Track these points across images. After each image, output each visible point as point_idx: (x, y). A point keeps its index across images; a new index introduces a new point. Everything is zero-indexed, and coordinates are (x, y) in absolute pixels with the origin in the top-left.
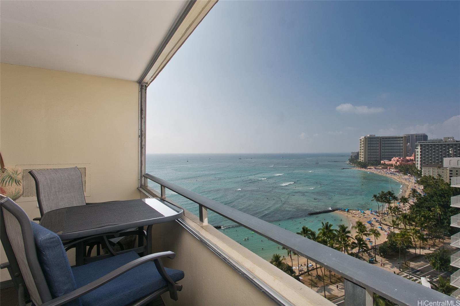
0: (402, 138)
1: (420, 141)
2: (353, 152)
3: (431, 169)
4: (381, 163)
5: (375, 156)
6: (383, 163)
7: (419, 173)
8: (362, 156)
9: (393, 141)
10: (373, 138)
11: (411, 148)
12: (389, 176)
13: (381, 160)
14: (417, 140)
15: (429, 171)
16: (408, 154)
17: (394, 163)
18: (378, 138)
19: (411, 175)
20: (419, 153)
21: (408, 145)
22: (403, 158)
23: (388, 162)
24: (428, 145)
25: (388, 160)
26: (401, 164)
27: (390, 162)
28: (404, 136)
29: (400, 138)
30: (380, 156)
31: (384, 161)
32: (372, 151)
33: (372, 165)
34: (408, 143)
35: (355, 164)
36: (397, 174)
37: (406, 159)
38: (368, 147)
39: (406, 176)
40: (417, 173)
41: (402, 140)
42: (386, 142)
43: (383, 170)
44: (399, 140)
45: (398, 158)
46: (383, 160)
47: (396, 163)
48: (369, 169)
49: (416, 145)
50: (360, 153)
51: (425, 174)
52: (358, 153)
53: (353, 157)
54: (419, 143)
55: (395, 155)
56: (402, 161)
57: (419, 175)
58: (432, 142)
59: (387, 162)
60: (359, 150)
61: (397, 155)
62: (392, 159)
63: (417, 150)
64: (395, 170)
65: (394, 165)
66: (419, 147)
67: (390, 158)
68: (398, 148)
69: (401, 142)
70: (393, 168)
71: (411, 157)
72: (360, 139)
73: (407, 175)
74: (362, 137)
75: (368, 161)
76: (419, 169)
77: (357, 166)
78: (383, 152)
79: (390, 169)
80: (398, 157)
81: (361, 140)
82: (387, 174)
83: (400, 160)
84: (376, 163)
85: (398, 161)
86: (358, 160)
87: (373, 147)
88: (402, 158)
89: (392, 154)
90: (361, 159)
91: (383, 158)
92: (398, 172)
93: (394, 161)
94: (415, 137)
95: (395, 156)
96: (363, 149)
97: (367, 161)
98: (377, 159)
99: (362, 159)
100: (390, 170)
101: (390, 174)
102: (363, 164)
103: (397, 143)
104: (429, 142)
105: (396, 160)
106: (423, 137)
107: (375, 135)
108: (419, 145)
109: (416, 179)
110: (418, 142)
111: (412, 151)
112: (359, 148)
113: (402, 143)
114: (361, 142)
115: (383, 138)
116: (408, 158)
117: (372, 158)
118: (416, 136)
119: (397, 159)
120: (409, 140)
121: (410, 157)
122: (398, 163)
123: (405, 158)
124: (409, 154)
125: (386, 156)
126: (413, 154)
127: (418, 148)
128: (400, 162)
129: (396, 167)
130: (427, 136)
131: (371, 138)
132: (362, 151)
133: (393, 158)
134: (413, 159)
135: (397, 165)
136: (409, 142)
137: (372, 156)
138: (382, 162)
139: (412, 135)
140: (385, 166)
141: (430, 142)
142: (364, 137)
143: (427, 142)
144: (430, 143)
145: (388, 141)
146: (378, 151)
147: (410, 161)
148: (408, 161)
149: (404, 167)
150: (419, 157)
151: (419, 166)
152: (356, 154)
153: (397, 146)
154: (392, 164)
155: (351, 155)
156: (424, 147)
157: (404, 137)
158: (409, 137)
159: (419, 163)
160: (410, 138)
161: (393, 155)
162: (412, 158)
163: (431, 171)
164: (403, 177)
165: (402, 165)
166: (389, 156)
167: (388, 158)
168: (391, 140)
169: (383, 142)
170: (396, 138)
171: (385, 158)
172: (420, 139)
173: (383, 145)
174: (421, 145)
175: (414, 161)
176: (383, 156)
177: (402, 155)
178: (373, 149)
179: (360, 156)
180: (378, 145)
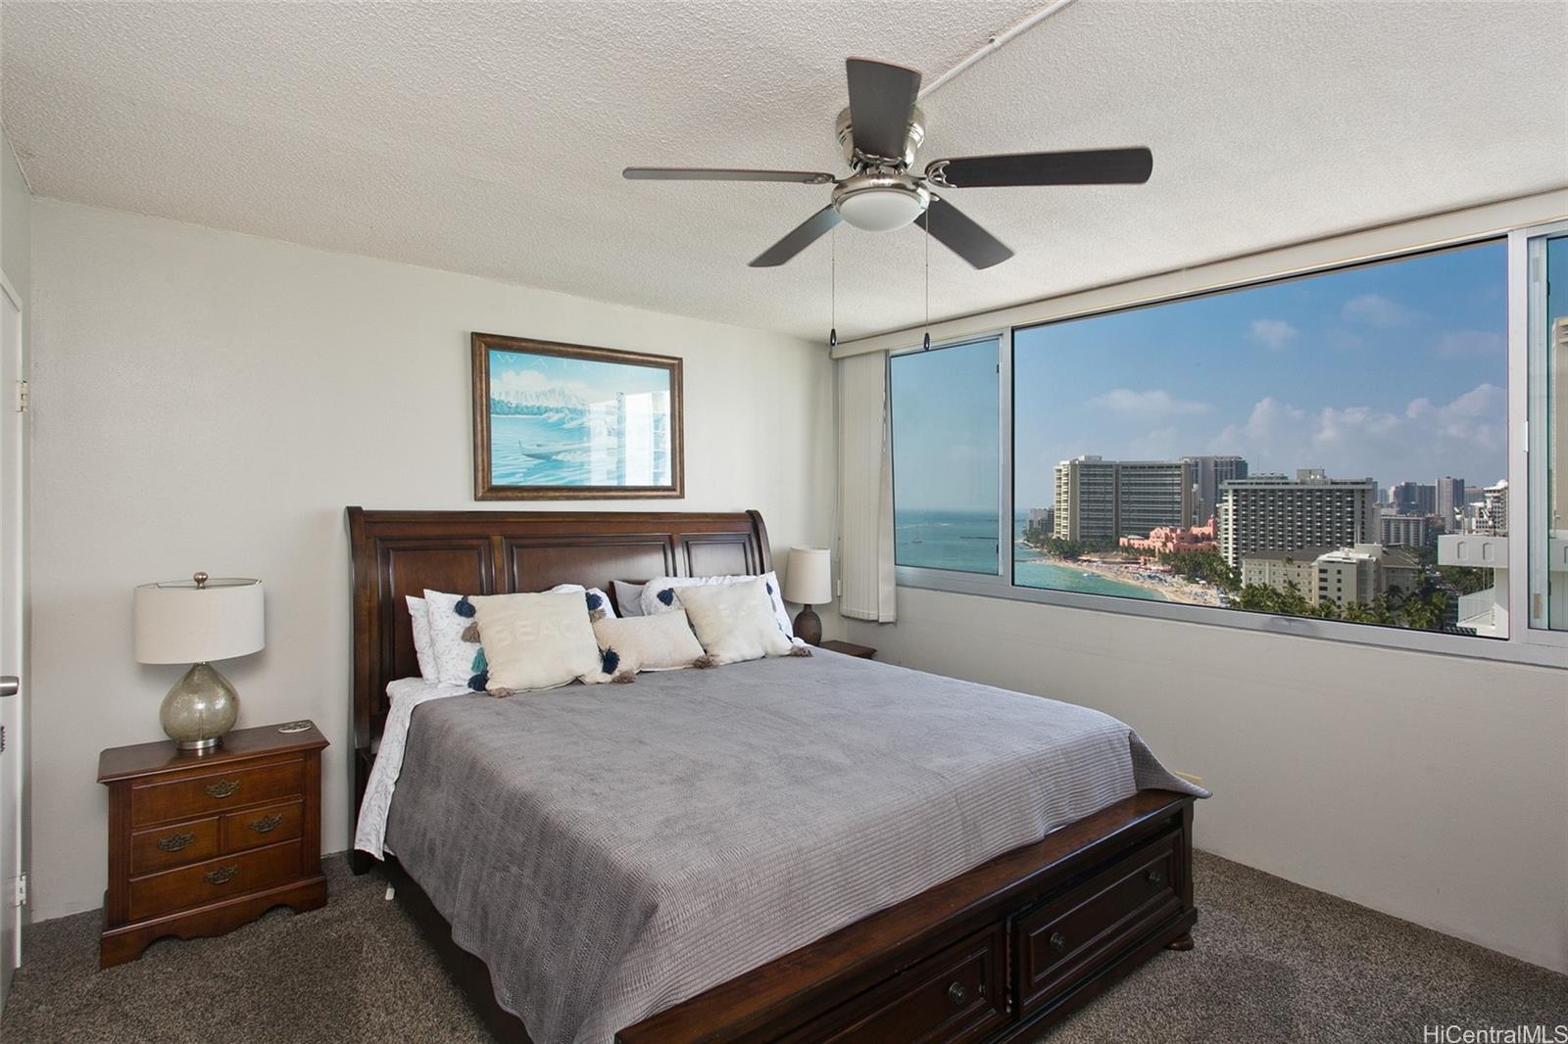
0: (1178, 467)
1: (1231, 479)
2: (1035, 510)
3: (1266, 567)
4: (1121, 544)
5: (1101, 523)
6: (1126, 544)
7: (1231, 576)
8: (1064, 523)
9: (1153, 475)
10: (1095, 466)
11: (1202, 500)
12: (1148, 585)
13: (1119, 535)
14: (1220, 476)
15: (1260, 572)
16: (1194, 516)
17: (1158, 545)
18: (1109, 466)
19: (1209, 583)
20: (1231, 517)
21: (1193, 491)
22: (1182, 531)
23: (1141, 542)
24: (1255, 491)
25: (1139, 535)
26: (1178, 550)
27: (1146, 543)
28: (1182, 462)
29: (1172, 467)
30: (1117, 524)
31: (1129, 540)
32: (1093, 506)
33: (1095, 550)
34: (1195, 486)
35: (1042, 546)
36: (1169, 578)
37: (1192, 535)
38: (1082, 493)
39: (1195, 585)
40: (1228, 578)
41: (1179, 475)
42: (1133, 480)
43: (1126, 568)
44: (1170, 475)
45: (1168, 530)
46: (1124, 537)
47: (1165, 544)
48: (1085, 564)
49: (1221, 490)
50: (1056, 514)
51: (1250, 579)
52: (1051, 514)
53: (1035, 525)
54: (1229, 484)
55: (1157, 521)
56: (1181, 538)
57: (1231, 584)
58: (1266, 484)
59: (1137, 542)
60: (1055, 504)
61: (1166, 521)
62: (1152, 533)
63: (1224, 506)
64: (1162, 568)
65: (1157, 550)
66: (1230, 498)
67: (1144, 529)
68: (1168, 498)
69: (1177, 480)
70: (1157, 559)
71: (1205, 528)
72: (1059, 468)
73: (1198, 583)
74: (1063, 463)
75: (1082, 537)
76: (1230, 563)
77: (1050, 552)
78: (1124, 511)
79: (1145, 564)
80: (1167, 526)
81: (1060, 471)
82: (1138, 578)
83: (1174, 535)
84: (1105, 544)
85: (1168, 538)
86: (1050, 534)
87: (1095, 493)
88: (1179, 531)
89: (1150, 516)
90: (1060, 533)
91: (1123, 528)
92: (1169, 572)
93: (1157, 538)
94: (1212, 467)
95: (1159, 523)
96: (1066, 501)
97: (1078, 539)
98: (1109, 532)
99: (1062, 530)
100: (1148, 566)
101: (1148, 581)
102: (1066, 549)
103: (1165, 485)
104: (1257, 484)
105: (1163, 536)
106: (1234, 468)
107: (1101, 458)
108: (1231, 492)
109: (1222, 596)
110: (1226, 481)
111: (1208, 510)
112: (1056, 498)
113: (1179, 485)
114: (1060, 479)
115: (1123, 468)
116: (1196, 530)
117: (1092, 528)
118: (1216, 465)
119: (1166, 534)
120: (1199, 474)
121: (1200, 527)
122: (1170, 545)
123: (1188, 529)
124: (1197, 517)
125: (1134, 524)
126: (1210, 518)
127: (1227, 501)
128: (1175, 541)
129: (1165, 558)
130: (1246, 464)
131: (1089, 466)
132: (1063, 506)
133: (1153, 529)
134: (1209, 534)
135: (1168, 551)
136: (1197, 482)
137: (1093, 523)
138: (1123, 541)
139: (1205, 461)
140: (1133, 555)
141: (1261, 484)
142: (1068, 463)
143: (1252, 484)
144: (1260, 487)
145: (1140, 475)
146: (1109, 506)
147: (1204, 539)
148: (1196, 539)
149: (1187, 557)
150: (1231, 527)
151: (1231, 555)
152: (1045, 516)
153: (1165, 494)
154: (1152, 548)
155: (1031, 517)
156: (1244, 496)
157: (1183, 467)
158: (1197, 466)
159: (1231, 546)
160: (1200, 468)
161: (1153, 520)
162: (1208, 530)
163: (1267, 571)
164: (1186, 589)
165: (1182, 552)
166: (1142, 524)
167: (1139, 529)
168: (1149, 475)
169: (1125, 480)
170: (1161, 467)
171: (1131, 530)
172: (1226, 472)
173: (1125, 489)
174: (1235, 491)
175: (1216, 538)
176: (1125, 524)
177: (1179, 521)
178: (1095, 501)
179: (1056, 521)
180: (1109, 489)
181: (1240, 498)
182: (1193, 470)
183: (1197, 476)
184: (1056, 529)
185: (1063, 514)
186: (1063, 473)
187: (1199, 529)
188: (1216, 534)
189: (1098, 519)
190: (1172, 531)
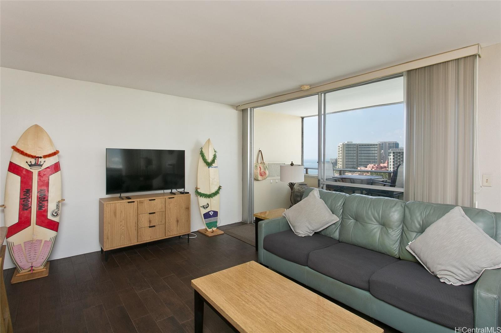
0: (377, 145)
1: (394, 148)
2: (331, 159)
8: (340, 163)
10: (350, 145)
11: (384, 155)
14: (390, 147)
17: (370, 169)
18: (355, 145)
20: (392, 161)
21: (381, 152)
24: (400, 152)
25: (364, 166)
27: (366, 169)
28: (378, 143)
29: (374, 145)
30: (357, 163)
31: (361, 168)
32: (349, 158)
34: (382, 151)
37: (380, 166)
38: (346, 153)
41: (377, 147)
42: (363, 149)
44: (374, 147)
49: (389, 152)
50: (338, 160)
52: (336, 160)
56: (377, 167)
59: (363, 168)
60: (338, 157)
61: (373, 162)
62: (368, 166)
63: (390, 157)
66: (392, 155)
67: (366, 165)
68: (373, 155)
70: (369, 174)
74: (340, 144)
75: (346, 167)
78: (359, 159)
80: (373, 164)
81: (339, 146)
85: (373, 168)
86: (336, 167)
87: (350, 153)
88: (376, 165)
89: (368, 160)
91: (359, 165)
94: (388, 145)
95: (370, 162)
96: (341, 156)
98: (355, 166)
99: (340, 165)
103: (373, 150)
104: (400, 150)
105: (371, 167)
106: (394, 145)
107: (352, 142)
108: (392, 153)
110: (391, 149)
111: (384, 159)
112: (338, 155)
113: (377, 150)
114: (339, 149)
115: (359, 145)
116: (382, 165)
118: (389, 144)
119: (372, 166)
120: (383, 147)
121: (384, 164)
123: (379, 165)
124: (383, 161)
125: (362, 163)
126: (386, 161)
127: (391, 156)
128: (375, 168)
130: (398, 144)
131: (348, 145)
134: (386, 166)
136: (383, 150)
137: (350, 163)
138: (359, 168)
139: (385, 143)
140: (362, 173)
141: (402, 150)
142: (342, 144)
143: (399, 150)
146: (355, 158)
147: (384, 168)
148: (382, 168)
150: (392, 164)
152: (334, 161)
153: (372, 153)
156: (396, 154)
158: (383, 144)
160: (384, 145)
161: (368, 162)
162: (386, 165)
166: (365, 163)
167: (364, 165)
168: (367, 148)
169: (360, 149)
170: (371, 145)
171: (361, 165)
172: (392, 146)
173: (360, 152)
174: (393, 152)
175: (388, 167)
176: (360, 163)
177: (377, 162)
178: (350, 156)
179: (338, 162)
180: (355, 152)
181: (395, 154)
182: (381, 146)
183: (383, 148)
184: (338, 165)
185: (340, 160)
186: (340, 147)
187: (383, 164)
188: (388, 166)
189: (351, 162)
190: (374, 165)
